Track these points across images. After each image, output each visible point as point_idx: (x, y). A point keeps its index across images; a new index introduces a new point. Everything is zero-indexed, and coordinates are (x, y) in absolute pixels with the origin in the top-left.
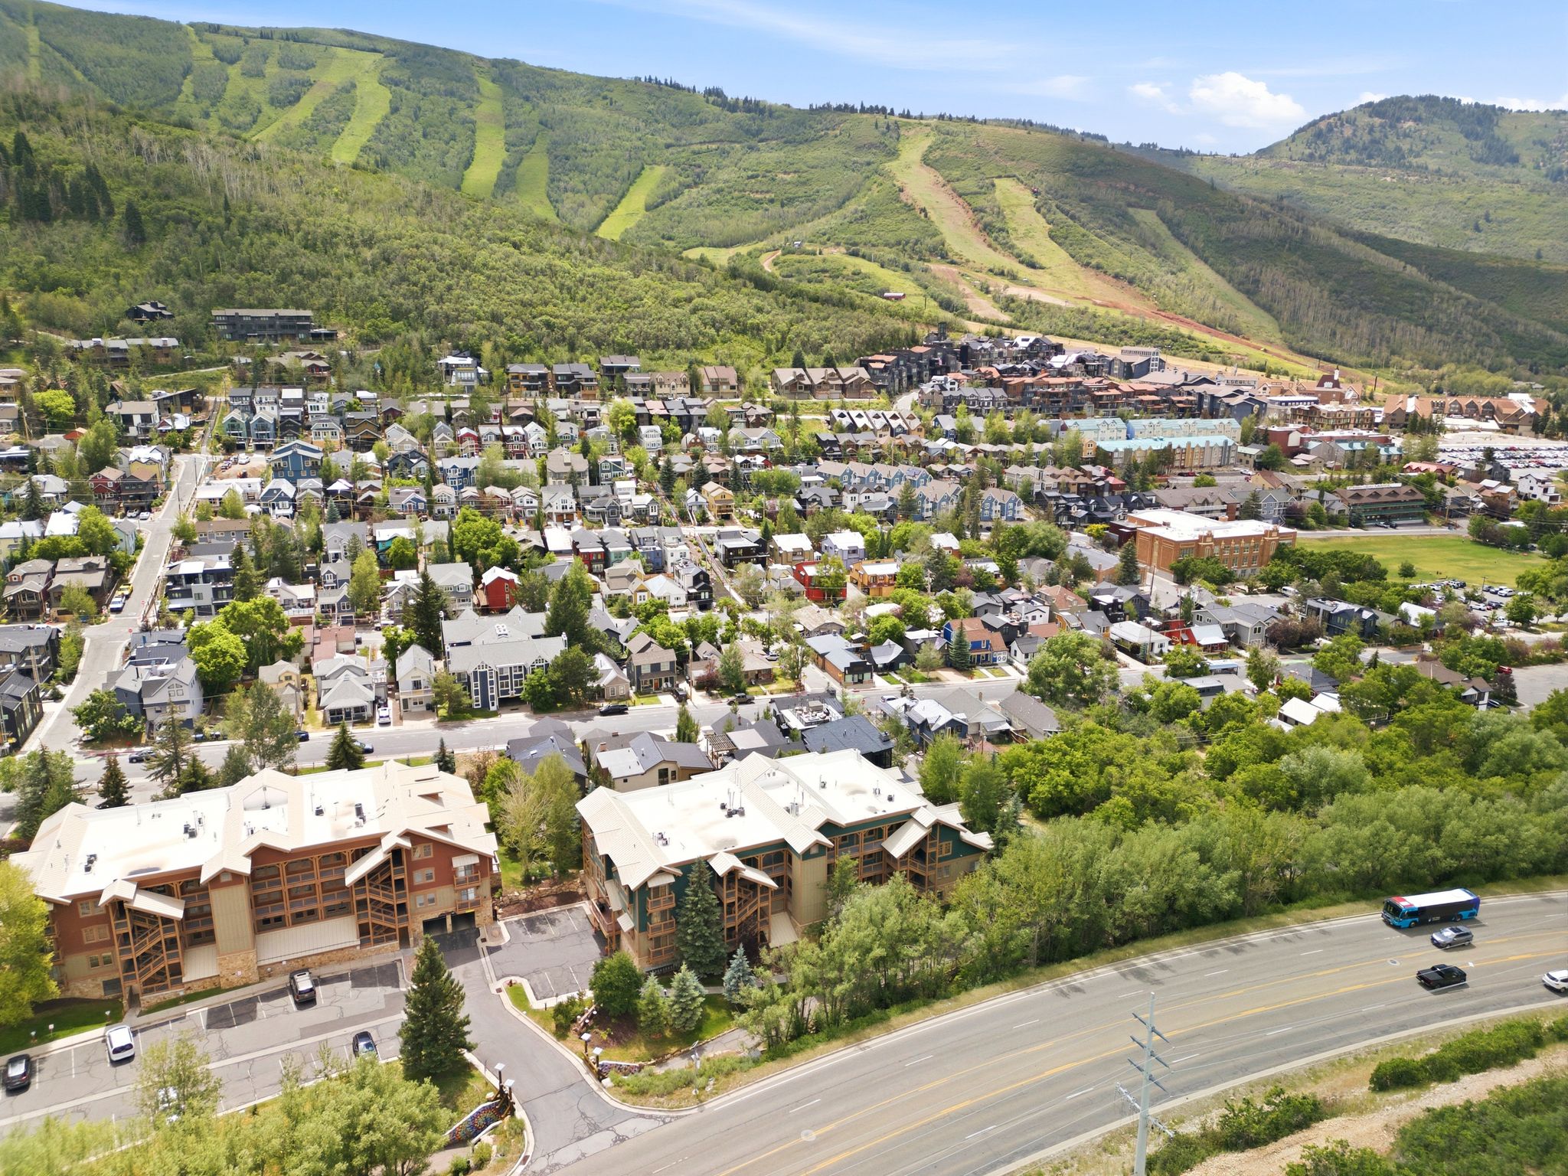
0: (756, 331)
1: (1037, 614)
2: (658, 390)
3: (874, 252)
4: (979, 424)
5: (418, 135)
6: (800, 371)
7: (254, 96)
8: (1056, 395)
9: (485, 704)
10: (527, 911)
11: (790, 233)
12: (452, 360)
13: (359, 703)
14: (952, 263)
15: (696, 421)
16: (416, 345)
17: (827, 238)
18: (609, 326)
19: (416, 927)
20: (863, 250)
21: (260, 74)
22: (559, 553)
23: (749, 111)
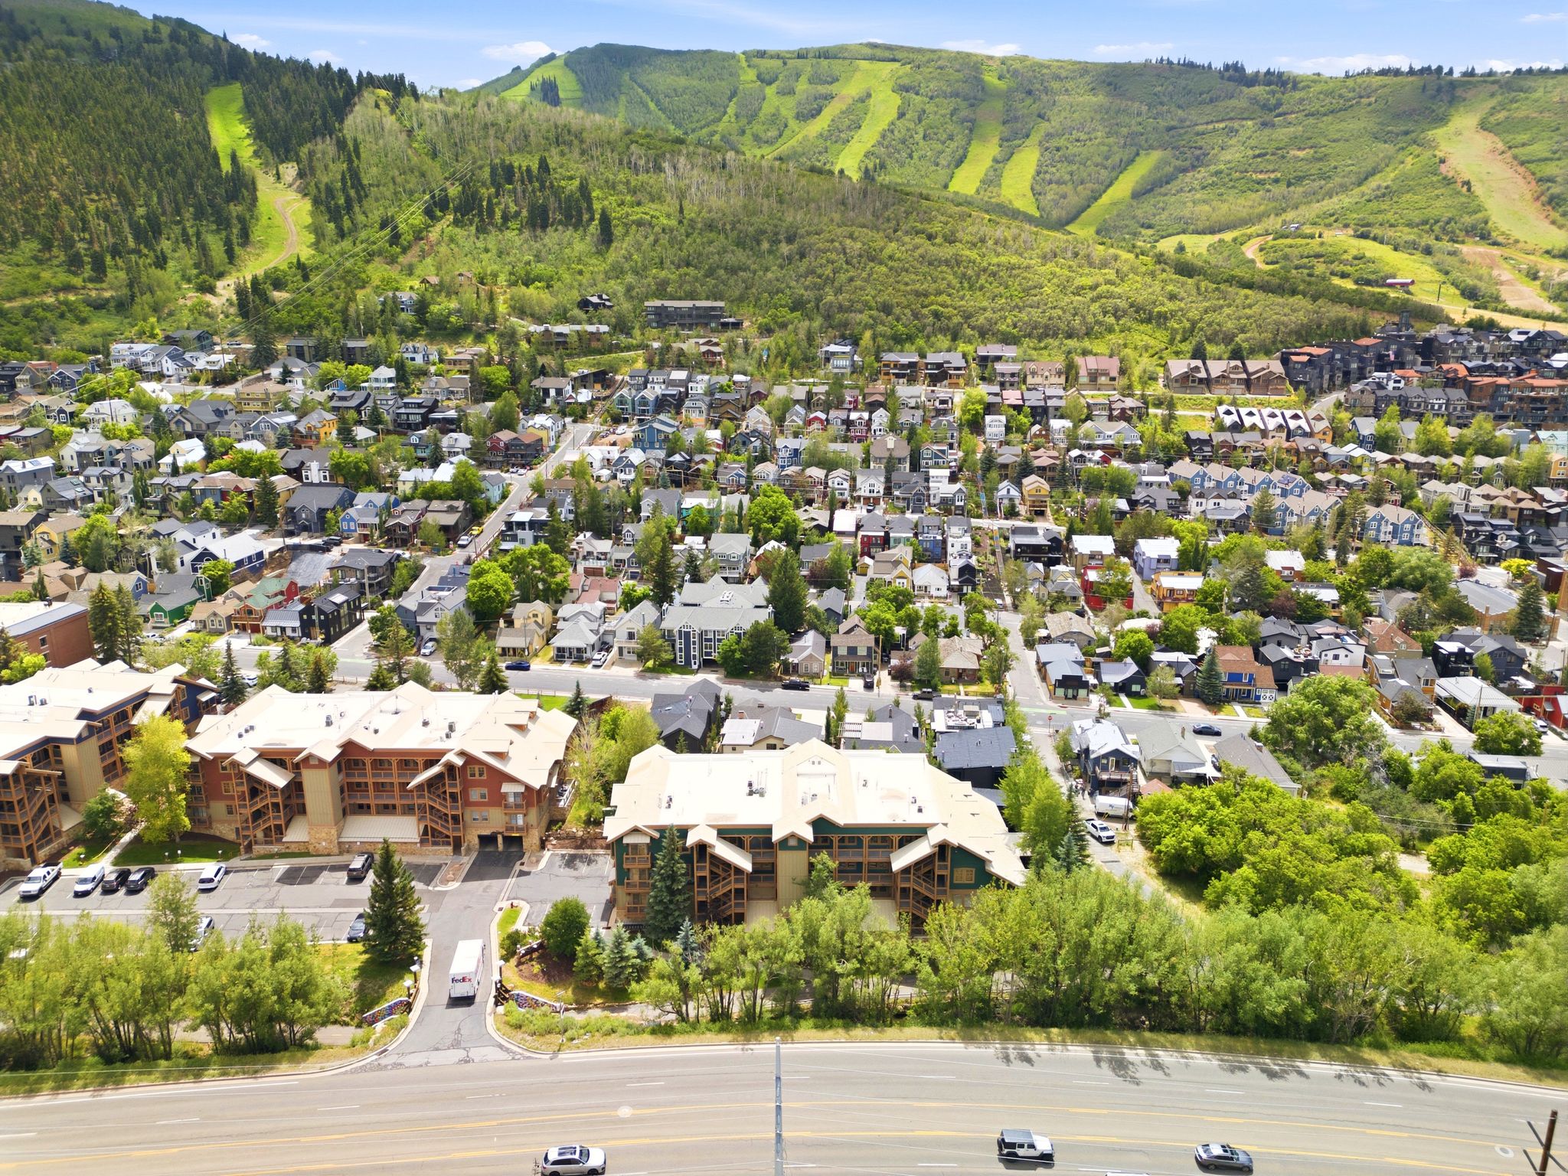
0: (1161, 319)
1: (1342, 653)
2: (1030, 380)
3: (1390, 233)
4: (1410, 429)
5: (918, 137)
6: (1198, 363)
7: (784, 112)
8: (1541, 400)
9: (688, 663)
10: (577, 847)
11: (1290, 215)
12: (833, 348)
13: (582, 645)
14: (1495, 244)
15: (1051, 411)
16: (802, 335)
17: (1333, 219)
18: (997, 316)
19: (472, 839)
20: (1376, 231)
21: (791, 92)
22: (840, 533)
23: (1269, 84)
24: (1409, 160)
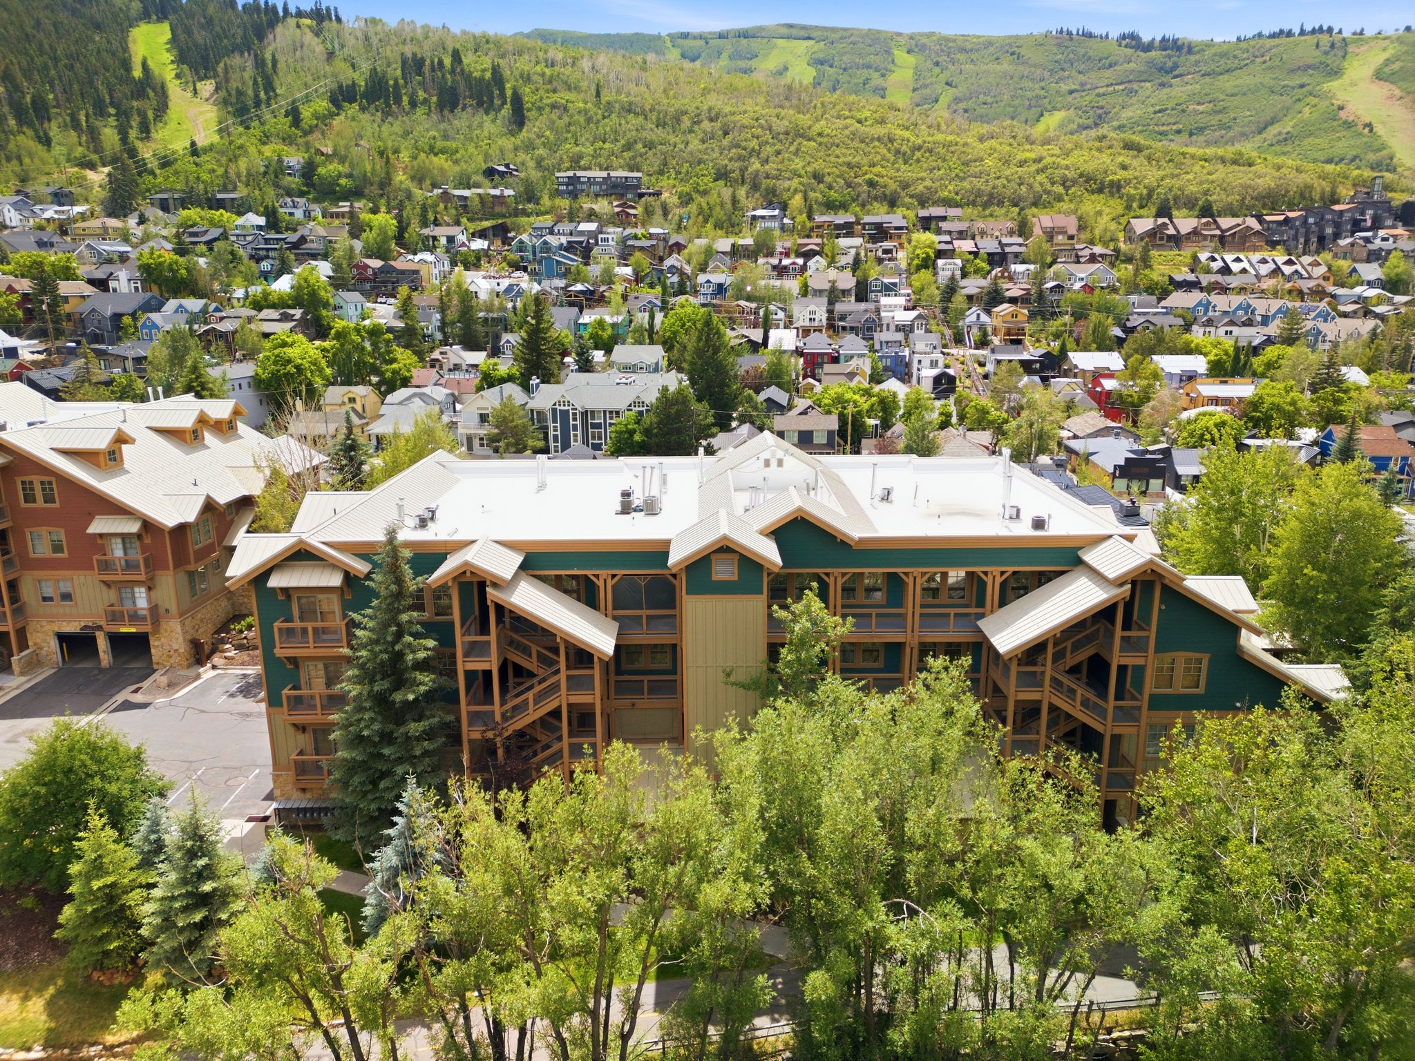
0: (1115, 188)
6: (1165, 221)
12: (759, 212)
15: (1010, 257)
16: (726, 199)
18: (936, 185)
19: (43, 641)
23: (1165, 49)
24: (1307, 110)
